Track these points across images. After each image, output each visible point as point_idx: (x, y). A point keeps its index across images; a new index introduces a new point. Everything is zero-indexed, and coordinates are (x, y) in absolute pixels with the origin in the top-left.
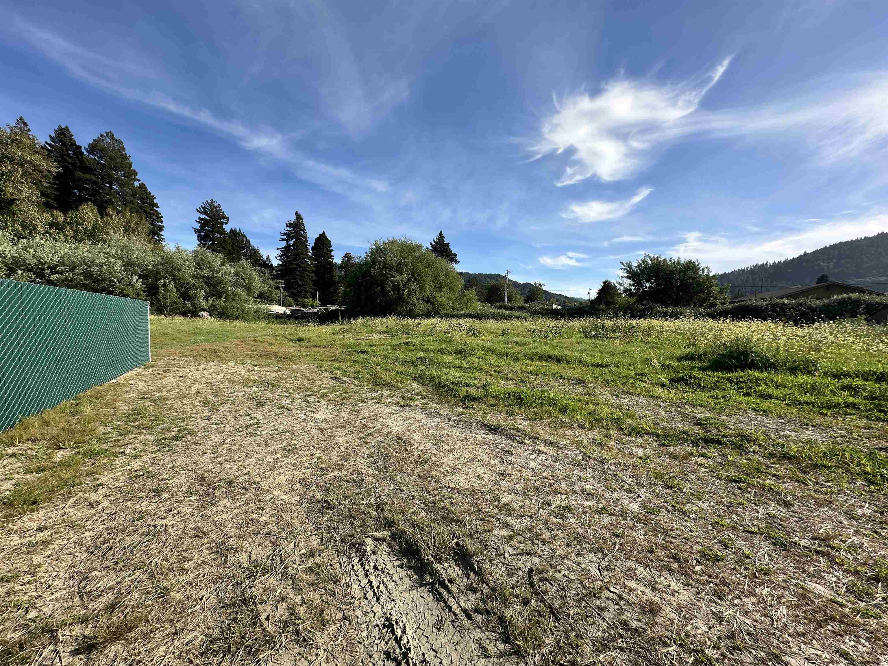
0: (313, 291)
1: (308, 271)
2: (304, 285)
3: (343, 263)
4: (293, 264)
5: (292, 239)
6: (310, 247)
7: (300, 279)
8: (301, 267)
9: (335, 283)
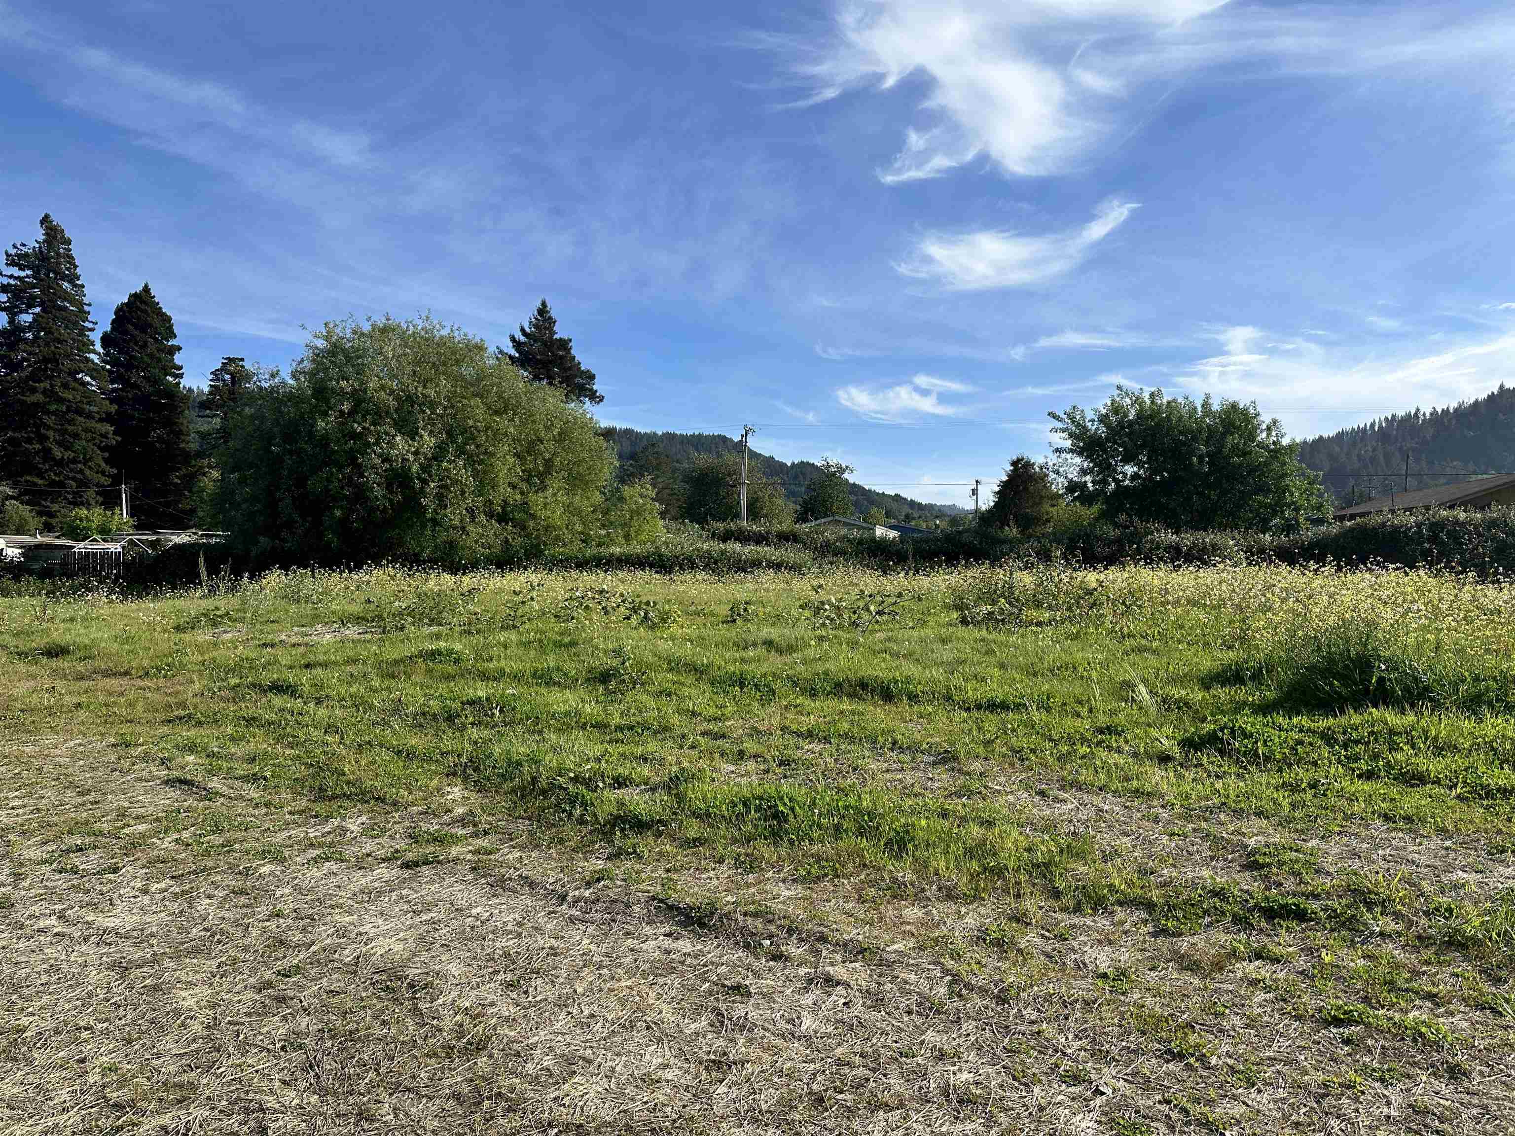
0: (106, 481)
1: (89, 416)
2: (74, 461)
3: (214, 390)
4: (34, 391)
5: (30, 306)
6: (96, 337)
7: (59, 444)
8: (61, 400)
9: (187, 457)
